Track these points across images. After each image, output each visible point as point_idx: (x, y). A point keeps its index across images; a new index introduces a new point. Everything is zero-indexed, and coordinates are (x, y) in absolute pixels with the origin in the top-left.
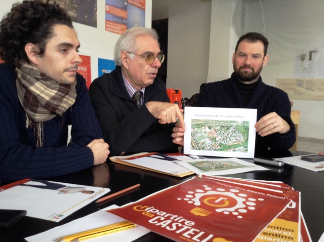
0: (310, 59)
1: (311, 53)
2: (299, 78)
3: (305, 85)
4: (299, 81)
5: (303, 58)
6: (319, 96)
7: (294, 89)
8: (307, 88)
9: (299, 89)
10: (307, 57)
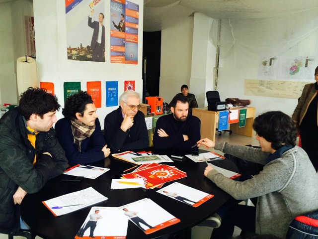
0: (270, 65)
1: (271, 60)
2: (261, 79)
3: (265, 85)
4: (261, 81)
5: (265, 64)
6: (276, 94)
7: (258, 88)
8: (267, 88)
9: (261, 87)
10: (268, 63)
